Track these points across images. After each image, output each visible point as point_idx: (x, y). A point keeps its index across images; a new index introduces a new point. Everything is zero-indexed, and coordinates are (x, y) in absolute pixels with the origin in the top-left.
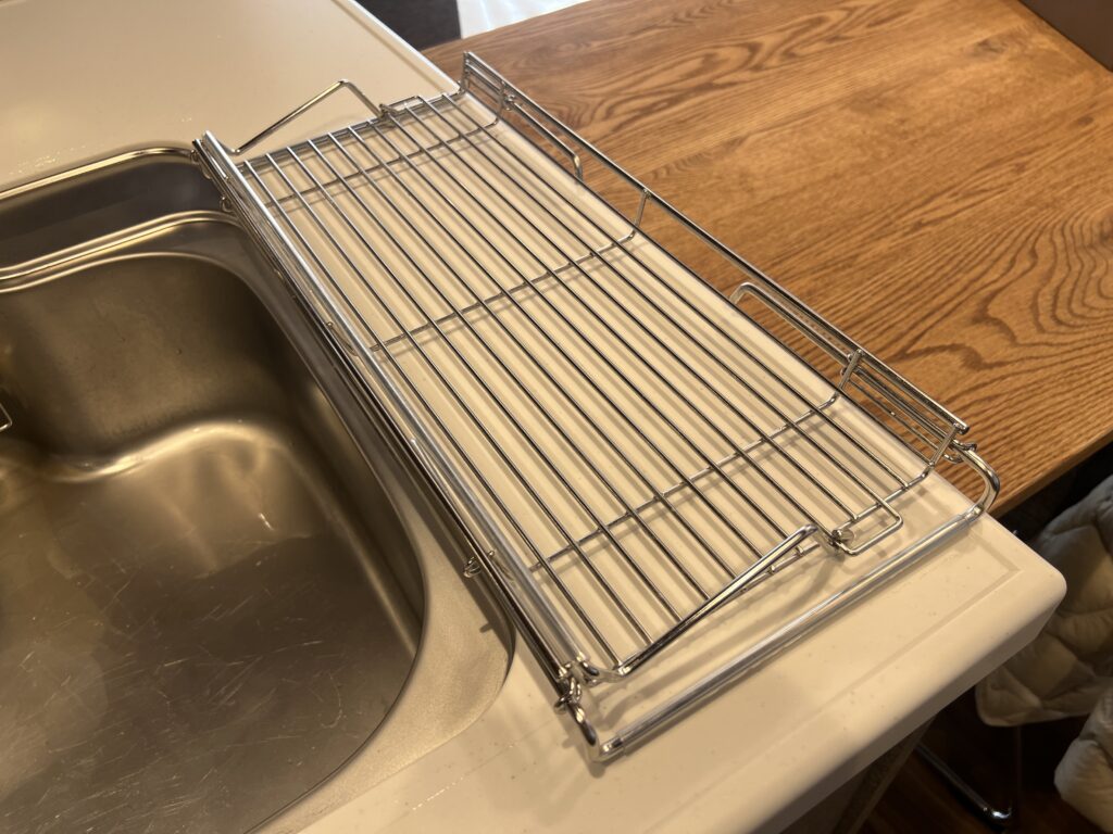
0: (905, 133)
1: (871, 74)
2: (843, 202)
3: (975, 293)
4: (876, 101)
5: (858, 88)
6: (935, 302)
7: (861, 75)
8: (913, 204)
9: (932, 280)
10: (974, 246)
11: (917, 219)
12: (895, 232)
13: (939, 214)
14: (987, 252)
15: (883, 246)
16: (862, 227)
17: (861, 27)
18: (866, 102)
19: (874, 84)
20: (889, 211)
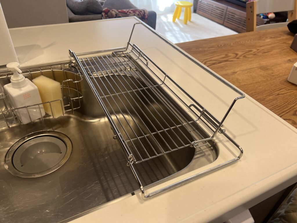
0: (273, 75)
1: (264, 63)
2: (261, 88)
3: (293, 109)
4: (266, 68)
5: (261, 65)
6: (284, 110)
7: (262, 63)
8: (277, 90)
9: (283, 106)
10: (292, 100)
11: (278, 93)
12: (273, 95)
13: (283, 93)
14: (295, 101)
15: (271, 97)
16: (266, 93)
17: (261, 53)
18: (264, 68)
19: (265, 65)
20: (271, 91)
